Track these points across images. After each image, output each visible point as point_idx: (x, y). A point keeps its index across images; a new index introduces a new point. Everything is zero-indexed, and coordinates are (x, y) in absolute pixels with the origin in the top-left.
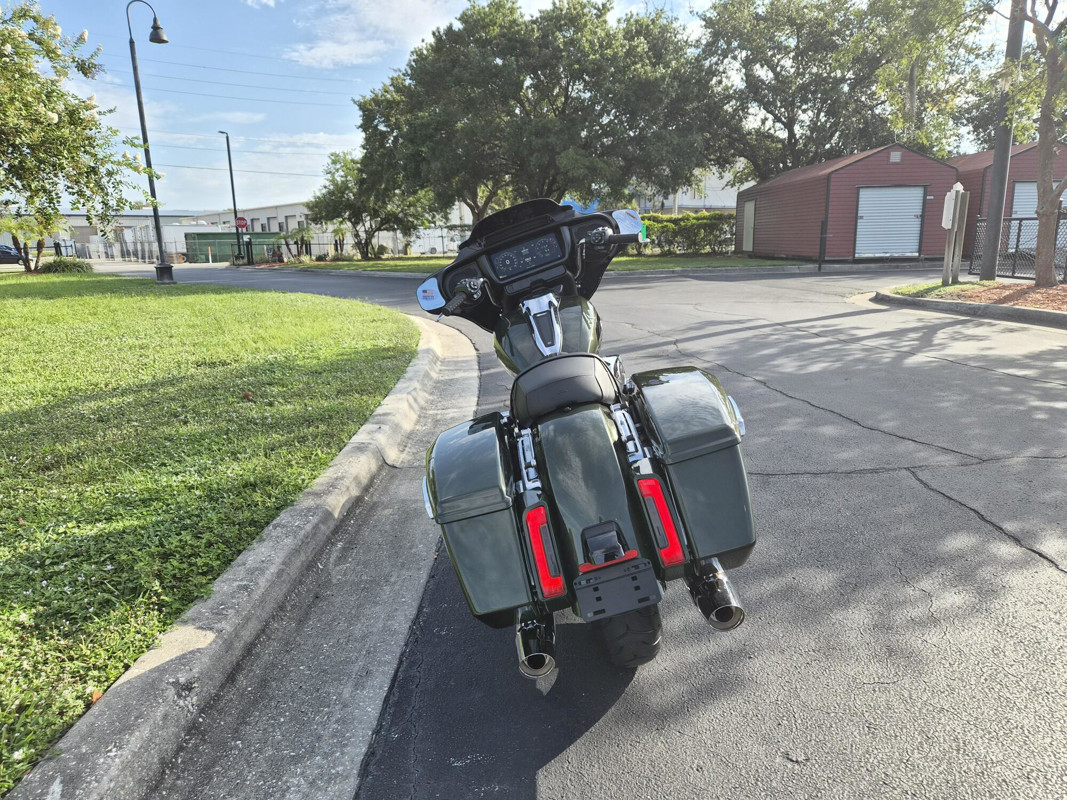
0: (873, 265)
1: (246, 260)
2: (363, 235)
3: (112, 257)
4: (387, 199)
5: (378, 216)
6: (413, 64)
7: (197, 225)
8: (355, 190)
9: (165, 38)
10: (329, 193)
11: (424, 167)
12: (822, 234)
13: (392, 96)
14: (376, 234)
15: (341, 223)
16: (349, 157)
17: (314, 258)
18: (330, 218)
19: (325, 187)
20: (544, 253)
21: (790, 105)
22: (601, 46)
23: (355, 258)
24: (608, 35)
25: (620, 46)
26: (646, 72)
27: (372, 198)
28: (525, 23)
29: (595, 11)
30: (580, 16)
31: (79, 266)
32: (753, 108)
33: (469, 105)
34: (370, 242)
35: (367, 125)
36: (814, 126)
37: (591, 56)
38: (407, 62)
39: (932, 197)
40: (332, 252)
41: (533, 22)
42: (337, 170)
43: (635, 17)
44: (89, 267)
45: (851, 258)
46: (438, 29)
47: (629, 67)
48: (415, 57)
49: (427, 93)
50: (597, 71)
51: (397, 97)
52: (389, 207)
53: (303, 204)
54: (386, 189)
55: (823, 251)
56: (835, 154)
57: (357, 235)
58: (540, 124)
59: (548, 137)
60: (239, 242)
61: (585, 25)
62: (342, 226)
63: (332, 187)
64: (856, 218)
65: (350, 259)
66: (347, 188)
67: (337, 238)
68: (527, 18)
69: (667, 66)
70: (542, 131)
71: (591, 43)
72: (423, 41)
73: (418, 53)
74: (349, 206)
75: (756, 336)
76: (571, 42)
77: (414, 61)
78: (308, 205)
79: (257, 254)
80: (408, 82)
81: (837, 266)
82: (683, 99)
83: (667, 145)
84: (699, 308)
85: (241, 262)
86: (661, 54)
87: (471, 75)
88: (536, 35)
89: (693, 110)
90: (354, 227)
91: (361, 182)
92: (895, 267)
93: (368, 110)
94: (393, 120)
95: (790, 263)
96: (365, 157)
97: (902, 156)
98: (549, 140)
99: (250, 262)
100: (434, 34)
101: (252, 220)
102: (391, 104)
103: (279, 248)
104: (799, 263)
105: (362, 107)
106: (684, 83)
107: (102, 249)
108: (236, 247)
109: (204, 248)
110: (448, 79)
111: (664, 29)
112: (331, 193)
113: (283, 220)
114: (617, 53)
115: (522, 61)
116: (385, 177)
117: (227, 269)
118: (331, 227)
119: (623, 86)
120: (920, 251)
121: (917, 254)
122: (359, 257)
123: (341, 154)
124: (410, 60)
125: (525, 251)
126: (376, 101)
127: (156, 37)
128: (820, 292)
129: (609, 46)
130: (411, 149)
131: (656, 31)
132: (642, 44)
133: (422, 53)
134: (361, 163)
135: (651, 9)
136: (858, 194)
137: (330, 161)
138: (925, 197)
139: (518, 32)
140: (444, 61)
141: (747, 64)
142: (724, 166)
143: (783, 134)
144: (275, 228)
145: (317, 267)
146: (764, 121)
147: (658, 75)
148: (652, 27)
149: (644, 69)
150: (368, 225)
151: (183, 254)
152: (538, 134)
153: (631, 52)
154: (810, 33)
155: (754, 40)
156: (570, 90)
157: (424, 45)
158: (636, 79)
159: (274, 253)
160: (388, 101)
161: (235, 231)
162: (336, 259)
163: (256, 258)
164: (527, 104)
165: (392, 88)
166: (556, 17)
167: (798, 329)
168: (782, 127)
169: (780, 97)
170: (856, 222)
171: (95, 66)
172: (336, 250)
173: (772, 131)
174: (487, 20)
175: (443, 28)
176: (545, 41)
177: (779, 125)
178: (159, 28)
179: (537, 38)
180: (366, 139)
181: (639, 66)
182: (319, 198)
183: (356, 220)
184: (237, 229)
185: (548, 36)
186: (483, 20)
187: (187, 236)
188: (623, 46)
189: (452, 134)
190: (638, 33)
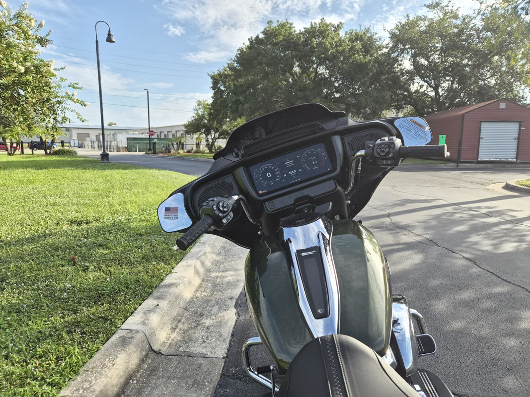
0: (489, 165)
1: (152, 152)
2: (210, 141)
3: (94, 148)
4: (222, 123)
5: (218, 131)
6: (238, 56)
7: (133, 134)
8: (207, 118)
9: (114, 40)
10: (195, 120)
11: (240, 107)
12: (459, 147)
13: (228, 72)
14: (217, 140)
15: (200, 134)
16: (206, 103)
17: (186, 151)
18: (195, 132)
19: (193, 117)
20: (311, 165)
21: (437, 78)
22: (336, 45)
23: (206, 152)
24: (340, 40)
25: (346, 46)
26: (360, 59)
27: (215, 123)
28: (296, 34)
29: (333, 29)
30: (325, 31)
31: (70, 152)
32: (417, 79)
33: (266, 76)
34: (214, 144)
35: (215, 86)
36: (450, 90)
37: (331, 51)
38: (235, 55)
39: (524, 128)
40: (195, 148)
41: (301, 33)
42: (200, 109)
43: (354, 32)
44: (75, 153)
45: (476, 160)
46: (251, 37)
47: (351, 56)
48: (239, 52)
49: (244, 70)
50: (334, 58)
51: (230, 73)
52: (224, 127)
53: (182, 125)
54: (222, 118)
55: (459, 156)
56: (462, 104)
57: (207, 141)
58: (302, 85)
59: (306, 92)
60: (150, 142)
61: (328, 35)
62: (201, 136)
63: (196, 117)
64: (479, 138)
65: (203, 152)
66: (204, 117)
67: (197, 142)
68: (298, 32)
69: (372, 55)
70: (303, 89)
71: (331, 44)
72: (244, 44)
73: (241, 50)
74: (205, 126)
75: (444, 214)
76: (320, 44)
77: (239, 54)
78: (185, 126)
79: (158, 149)
80: (235, 65)
81: (468, 165)
82: (380, 73)
83: (370, 97)
84: (395, 189)
85: (150, 152)
86: (369, 50)
87: (267, 60)
88: (302, 40)
89: (385, 79)
90: (207, 137)
91: (210, 114)
92: (502, 167)
93: (215, 79)
94: (228, 84)
95: (439, 162)
96: (213, 102)
97: (507, 105)
98: (306, 94)
99: (154, 153)
100: (249, 40)
101: (160, 132)
102: (226, 76)
103: (169, 146)
104: (445, 162)
105: (213, 77)
106: (381, 65)
107: (90, 144)
108: (149, 145)
109: (135, 145)
110: (255, 62)
111: (370, 38)
112: (196, 120)
113: (175, 133)
114: (345, 49)
115: (294, 53)
116: (222, 112)
117: (143, 155)
118: (195, 136)
119: (348, 66)
120: (517, 158)
121: (515, 160)
122: (208, 151)
123: (202, 101)
124: (237, 54)
125: (289, 163)
126: (220, 75)
127: (109, 40)
128: (467, 181)
129: (340, 45)
130: (235, 98)
131: (366, 38)
132: (358, 45)
133: (243, 50)
134: (211, 105)
135: (363, 28)
136: (481, 126)
137: (196, 104)
138: (520, 128)
139: (293, 38)
140: (253, 53)
141: (414, 56)
142: (400, 109)
143: (432, 94)
144: (171, 136)
145: (186, 156)
146: (422, 87)
147: (367, 61)
148: (364, 36)
149: (359, 57)
150: (213, 136)
151: (125, 148)
152: (300, 90)
153: (352, 49)
154: (450, 40)
155: (420, 43)
156: (318, 69)
157: (244, 46)
158: (355, 62)
159: (167, 148)
160: (225, 75)
161: (148, 137)
162: (196, 152)
163: (157, 150)
164: (295, 77)
165: (228, 69)
166: (313, 31)
167: (470, 209)
168: (432, 89)
169: (432, 74)
170: (479, 141)
171: (48, 41)
172: (197, 147)
173: (426, 92)
174: (276, 33)
175: (254, 37)
176: (306, 43)
177: (430, 89)
178: (111, 35)
179: (303, 41)
180: (214, 94)
181: (356, 55)
182: (190, 122)
183: (208, 133)
184: (150, 136)
185: (308, 41)
186: (275, 32)
187: (127, 139)
188: (348, 45)
189: (255, 89)
190: (356, 39)
